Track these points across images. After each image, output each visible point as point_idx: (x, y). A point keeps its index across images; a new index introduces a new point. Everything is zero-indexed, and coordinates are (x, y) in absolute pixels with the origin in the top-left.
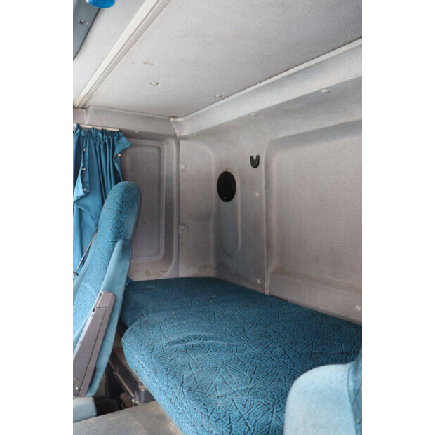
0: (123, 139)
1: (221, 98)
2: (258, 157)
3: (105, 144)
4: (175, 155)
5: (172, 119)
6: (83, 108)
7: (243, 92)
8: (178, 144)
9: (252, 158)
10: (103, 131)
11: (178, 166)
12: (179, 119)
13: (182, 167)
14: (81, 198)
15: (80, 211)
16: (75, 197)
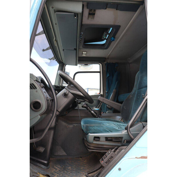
0: (117, 64)
3: (113, 66)
5: (127, 59)
10: (112, 63)
12: (129, 59)
14: (108, 77)
15: (108, 80)
16: (107, 77)
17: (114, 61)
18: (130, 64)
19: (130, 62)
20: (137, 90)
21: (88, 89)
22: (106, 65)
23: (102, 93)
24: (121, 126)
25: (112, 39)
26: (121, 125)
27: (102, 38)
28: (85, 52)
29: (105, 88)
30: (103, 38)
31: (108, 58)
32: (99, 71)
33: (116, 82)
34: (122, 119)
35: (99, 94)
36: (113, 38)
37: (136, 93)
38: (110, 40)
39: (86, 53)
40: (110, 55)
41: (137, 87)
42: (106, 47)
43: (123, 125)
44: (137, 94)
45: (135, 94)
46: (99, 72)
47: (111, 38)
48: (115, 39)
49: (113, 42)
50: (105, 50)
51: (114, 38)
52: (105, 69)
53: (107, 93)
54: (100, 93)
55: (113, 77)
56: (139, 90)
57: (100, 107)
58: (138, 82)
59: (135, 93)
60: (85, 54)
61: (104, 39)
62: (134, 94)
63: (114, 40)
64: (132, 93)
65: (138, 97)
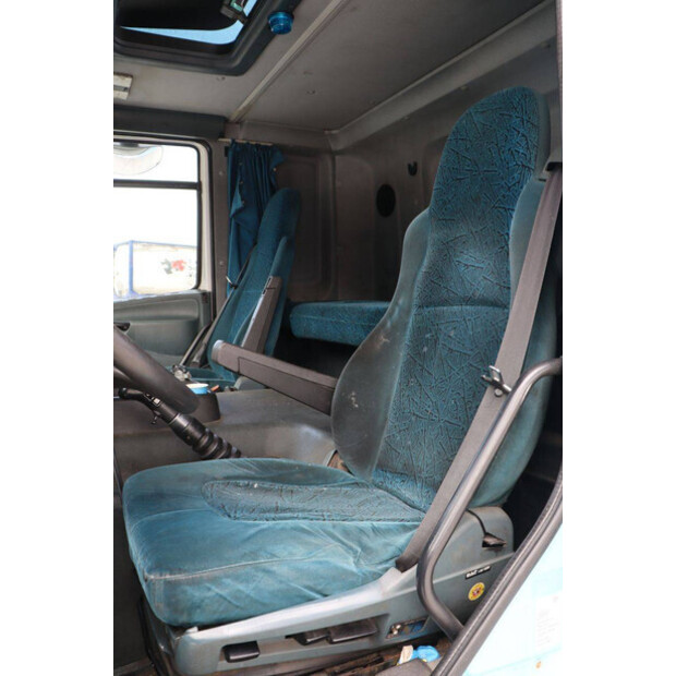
0: (278, 154)
1: (375, 104)
2: (416, 164)
3: (260, 158)
4: (330, 171)
5: (327, 132)
6: (237, 123)
7: (395, 97)
8: (333, 160)
9: (409, 165)
10: (258, 146)
11: (334, 184)
12: (334, 132)
13: (338, 184)
14: (239, 211)
15: (238, 226)
16: (233, 211)
17: (266, 139)
18: (337, 157)
19: (340, 146)
20: (414, 311)
21: (133, 242)
22: (230, 153)
23: (206, 286)
24: (365, 540)
25: (276, 21)
26: (361, 531)
27: (224, 11)
28: (126, 75)
29: (221, 263)
30: (229, 6)
31: (239, 122)
32: (194, 179)
33: (278, 241)
34: (336, 452)
35: (195, 292)
36: (281, 16)
37: (410, 325)
38: (268, 27)
39: (132, 84)
40: (249, 108)
41: (416, 294)
42: (238, 62)
43: (375, 530)
44: (419, 332)
45: (405, 329)
46: (197, 186)
47: (275, 13)
48: (294, 26)
49: (278, 41)
50: (229, 79)
51: (291, 15)
52: (223, 173)
53: (232, 286)
54: (197, 287)
55: (260, 215)
56: (426, 311)
57: (202, 350)
58: (423, 269)
59: (406, 324)
60: (125, 89)
61: (230, 15)
62: (400, 326)
63: (286, 30)
64: (389, 324)
65: (425, 349)
